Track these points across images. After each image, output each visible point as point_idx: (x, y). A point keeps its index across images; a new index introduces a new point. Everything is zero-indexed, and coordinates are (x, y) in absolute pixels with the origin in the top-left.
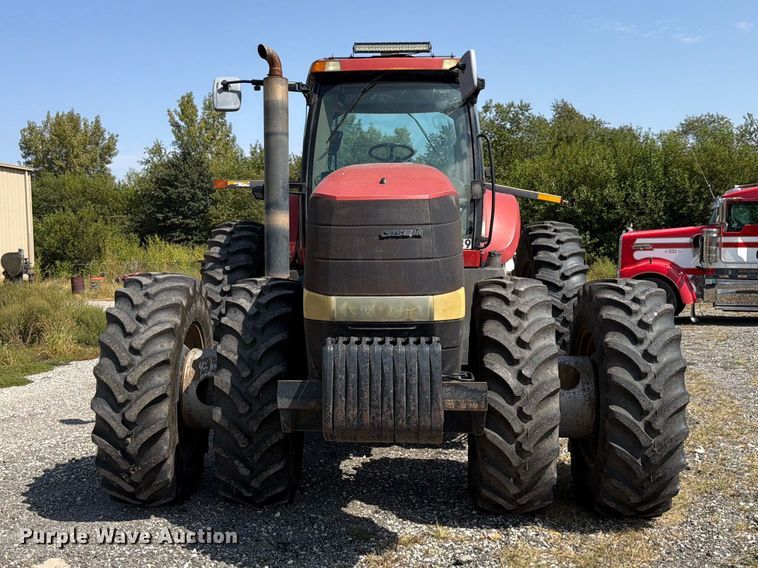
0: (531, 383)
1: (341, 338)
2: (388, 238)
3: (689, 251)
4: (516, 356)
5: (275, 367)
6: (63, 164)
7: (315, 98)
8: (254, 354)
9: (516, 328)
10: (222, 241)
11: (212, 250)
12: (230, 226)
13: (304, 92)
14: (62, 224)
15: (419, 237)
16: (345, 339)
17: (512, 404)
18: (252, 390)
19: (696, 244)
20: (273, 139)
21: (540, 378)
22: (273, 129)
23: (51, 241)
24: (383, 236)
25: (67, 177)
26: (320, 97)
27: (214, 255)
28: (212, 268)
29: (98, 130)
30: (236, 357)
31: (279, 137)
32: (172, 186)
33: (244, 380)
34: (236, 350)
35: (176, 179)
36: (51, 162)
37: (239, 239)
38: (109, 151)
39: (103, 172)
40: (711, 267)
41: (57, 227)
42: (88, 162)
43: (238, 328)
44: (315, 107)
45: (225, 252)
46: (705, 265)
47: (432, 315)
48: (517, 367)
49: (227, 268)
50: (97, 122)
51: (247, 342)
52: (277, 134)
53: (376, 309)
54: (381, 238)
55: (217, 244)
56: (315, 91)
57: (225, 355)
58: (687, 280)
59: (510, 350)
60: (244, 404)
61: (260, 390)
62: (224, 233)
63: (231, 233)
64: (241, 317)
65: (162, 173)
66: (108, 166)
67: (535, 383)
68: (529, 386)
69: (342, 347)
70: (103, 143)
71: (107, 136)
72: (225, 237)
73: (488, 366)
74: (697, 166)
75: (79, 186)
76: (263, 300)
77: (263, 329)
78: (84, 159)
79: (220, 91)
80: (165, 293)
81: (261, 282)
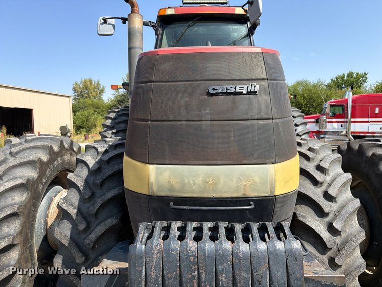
0: (340, 235)
1: (158, 223)
2: (217, 94)
3: (314, 124)
4: (326, 210)
5: (109, 220)
6: (87, 96)
7: (160, 31)
8: (91, 208)
9: (322, 183)
10: (113, 117)
11: (107, 121)
12: (118, 108)
13: (153, 26)
14: (83, 116)
15: (254, 93)
16: (165, 224)
17: (323, 253)
18: (88, 242)
19: (317, 121)
20: (133, 51)
21: (347, 230)
22: (132, 45)
23: (79, 122)
24: (212, 92)
25: (88, 100)
26: (163, 30)
27: (107, 124)
28: (105, 131)
29: (98, 84)
30: (75, 211)
31: (136, 50)
32: (123, 103)
33: (80, 232)
34: (76, 204)
35: (124, 100)
36: (82, 95)
37: (122, 115)
38: (102, 91)
39: (100, 99)
40: (323, 130)
41: (81, 117)
42: (95, 95)
43: (80, 183)
44: (160, 36)
45: (113, 122)
46: (320, 130)
47: (273, 188)
48: (327, 220)
49: (114, 131)
50: (98, 82)
51: (86, 197)
52: (135, 48)
53: (205, 182)
54: (209, 94)
55: (110, 118)
56: (160, 27)
57: (65, 208)
58: (313, 135)
59: (320, 204)
60: (80, 255)
61: (95, 243)
62: (115, 112)
63: (119, 112)
64: (85, 173)
65: (120, 98)
66: (102, 96)
67: (344, 234)
68: (339, 237)
69: (157, 242)
70: (101, 89)
71: (101, 86)
72: (115, 114)
73: (301, 219)
74: (306, 95)
75: (91, 103)
76: (106, 158)
77: (102, 184)
78: (94, 94)
79: (102, 24)
80: (28, 151)
81: (109, 142)
